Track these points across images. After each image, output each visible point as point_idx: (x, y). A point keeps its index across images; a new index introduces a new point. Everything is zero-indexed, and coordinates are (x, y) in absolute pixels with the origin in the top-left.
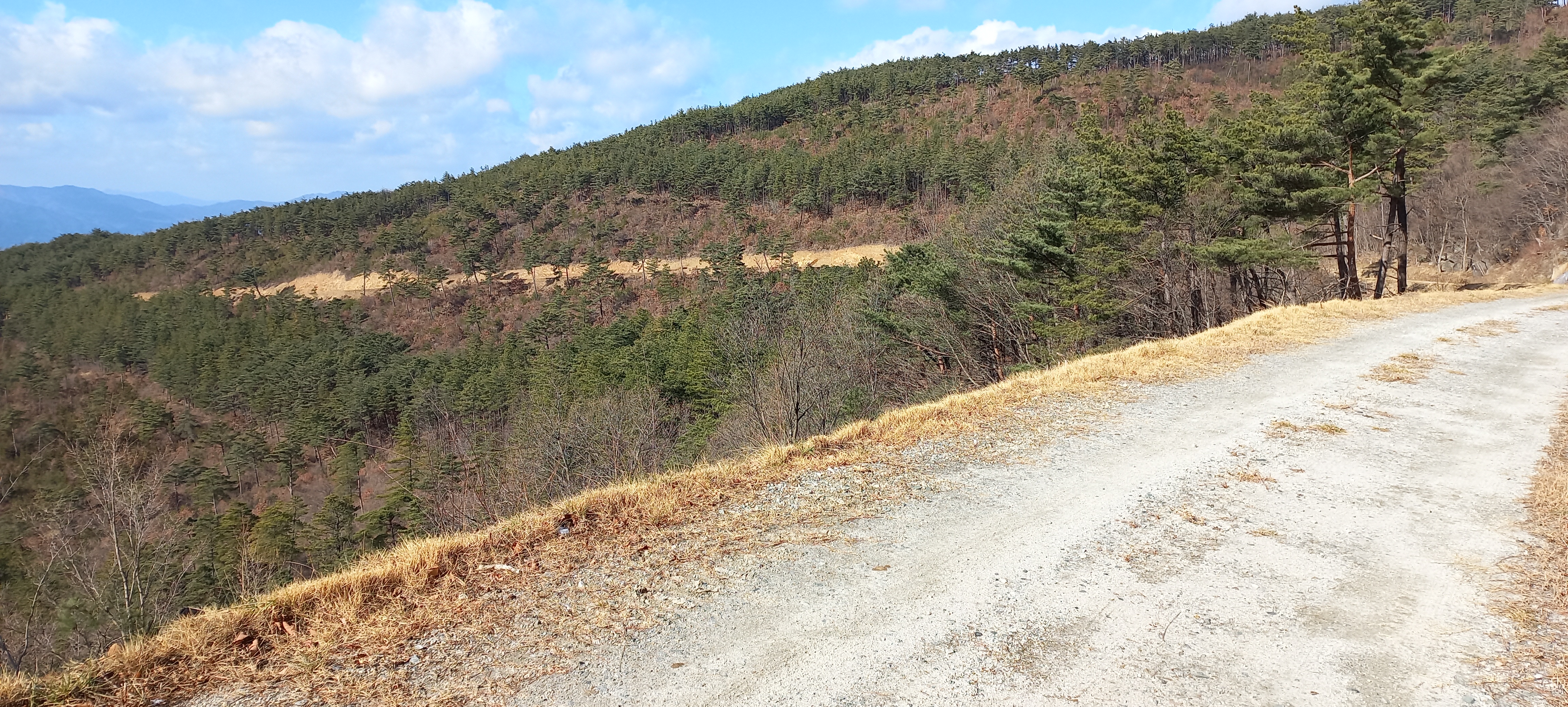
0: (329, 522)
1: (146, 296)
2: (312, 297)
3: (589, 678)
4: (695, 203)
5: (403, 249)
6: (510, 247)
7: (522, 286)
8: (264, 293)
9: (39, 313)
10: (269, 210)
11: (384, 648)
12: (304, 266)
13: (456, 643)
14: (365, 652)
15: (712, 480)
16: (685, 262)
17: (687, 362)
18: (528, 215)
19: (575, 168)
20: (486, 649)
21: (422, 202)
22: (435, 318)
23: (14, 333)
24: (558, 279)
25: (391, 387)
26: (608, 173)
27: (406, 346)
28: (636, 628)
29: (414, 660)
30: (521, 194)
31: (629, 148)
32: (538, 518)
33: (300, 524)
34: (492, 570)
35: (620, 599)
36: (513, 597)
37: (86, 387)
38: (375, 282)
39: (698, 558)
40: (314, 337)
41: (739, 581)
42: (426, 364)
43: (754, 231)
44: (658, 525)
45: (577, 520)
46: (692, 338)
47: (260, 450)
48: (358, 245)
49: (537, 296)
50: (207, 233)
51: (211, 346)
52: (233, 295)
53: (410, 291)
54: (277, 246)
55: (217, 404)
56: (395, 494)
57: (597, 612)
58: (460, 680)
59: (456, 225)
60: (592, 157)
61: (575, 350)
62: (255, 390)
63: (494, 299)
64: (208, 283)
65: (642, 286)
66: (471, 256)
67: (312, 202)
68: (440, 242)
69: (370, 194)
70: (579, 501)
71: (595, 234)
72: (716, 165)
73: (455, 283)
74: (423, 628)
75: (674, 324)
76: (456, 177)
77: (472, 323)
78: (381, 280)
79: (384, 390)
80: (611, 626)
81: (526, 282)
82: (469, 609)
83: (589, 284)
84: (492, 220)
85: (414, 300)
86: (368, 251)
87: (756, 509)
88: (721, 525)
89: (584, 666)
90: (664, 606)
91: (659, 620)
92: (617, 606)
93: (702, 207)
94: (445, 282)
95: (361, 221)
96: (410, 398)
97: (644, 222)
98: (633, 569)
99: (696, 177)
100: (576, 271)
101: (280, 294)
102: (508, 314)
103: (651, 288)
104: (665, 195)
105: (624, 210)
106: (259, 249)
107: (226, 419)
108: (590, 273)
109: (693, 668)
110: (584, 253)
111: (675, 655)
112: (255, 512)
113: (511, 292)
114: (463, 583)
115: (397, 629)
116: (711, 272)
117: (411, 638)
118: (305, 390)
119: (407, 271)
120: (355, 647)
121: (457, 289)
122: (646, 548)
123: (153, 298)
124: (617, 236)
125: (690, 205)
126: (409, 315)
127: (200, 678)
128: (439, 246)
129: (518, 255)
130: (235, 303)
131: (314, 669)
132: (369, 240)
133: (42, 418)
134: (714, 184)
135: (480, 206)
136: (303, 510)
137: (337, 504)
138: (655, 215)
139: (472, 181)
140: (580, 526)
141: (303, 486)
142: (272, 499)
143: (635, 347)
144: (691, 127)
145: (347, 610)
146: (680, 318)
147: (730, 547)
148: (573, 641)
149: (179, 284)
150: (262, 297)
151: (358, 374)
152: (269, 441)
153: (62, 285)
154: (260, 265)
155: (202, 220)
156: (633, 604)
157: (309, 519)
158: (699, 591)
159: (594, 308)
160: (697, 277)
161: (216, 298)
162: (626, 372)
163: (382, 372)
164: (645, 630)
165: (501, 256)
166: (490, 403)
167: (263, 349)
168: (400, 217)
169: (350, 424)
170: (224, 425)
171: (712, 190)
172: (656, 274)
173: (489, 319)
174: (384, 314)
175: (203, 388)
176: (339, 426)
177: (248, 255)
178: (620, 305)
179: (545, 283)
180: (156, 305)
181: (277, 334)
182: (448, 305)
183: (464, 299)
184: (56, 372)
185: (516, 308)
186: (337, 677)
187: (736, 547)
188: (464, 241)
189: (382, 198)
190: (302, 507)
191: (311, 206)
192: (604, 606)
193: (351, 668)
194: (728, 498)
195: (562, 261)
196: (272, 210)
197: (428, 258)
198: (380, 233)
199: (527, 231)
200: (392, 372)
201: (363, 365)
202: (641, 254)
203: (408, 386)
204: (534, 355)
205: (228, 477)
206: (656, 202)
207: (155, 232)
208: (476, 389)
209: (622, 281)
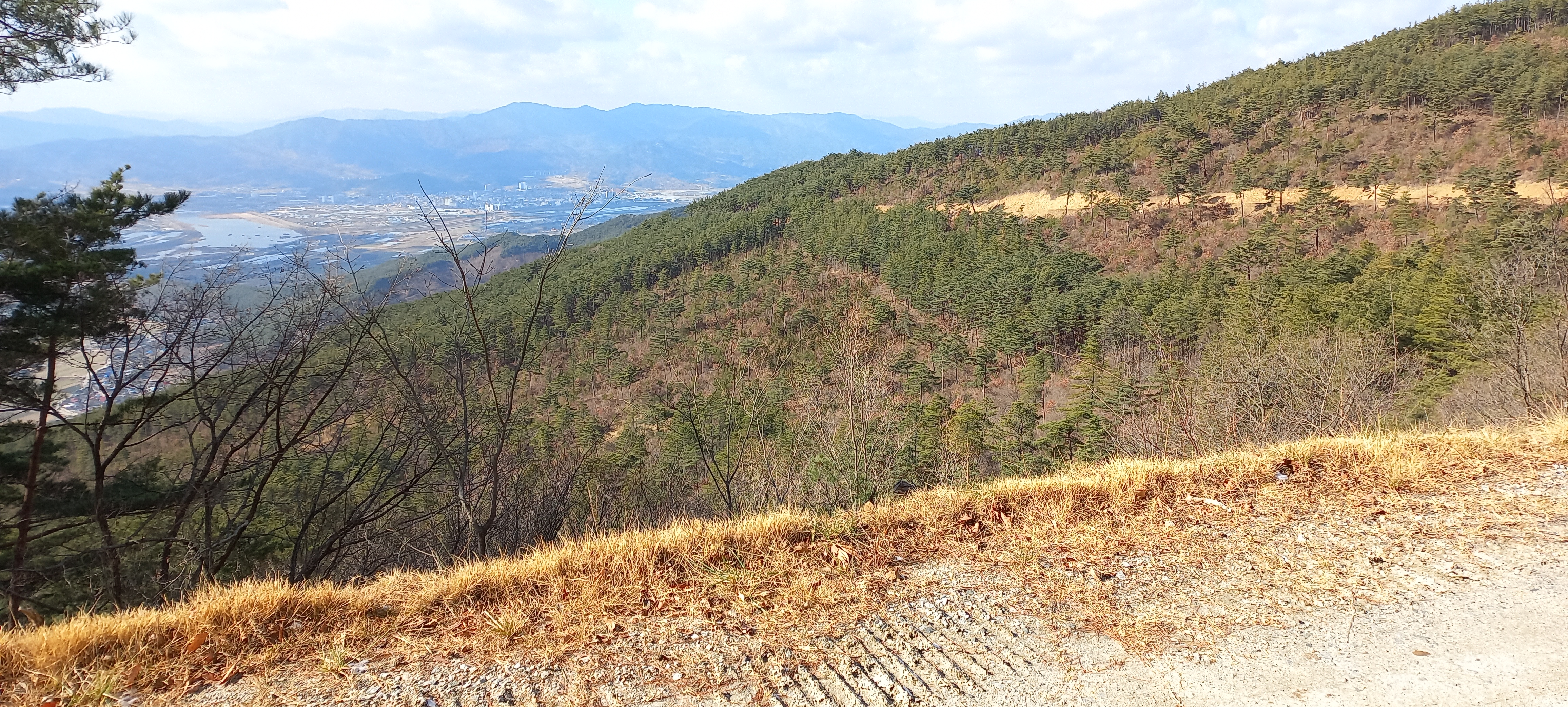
0: (1014, 426)
1: (884, 208)
2: (1018, 214)
3: (1309, 641)
4: (1457, 119)
5: (1106, 169)
6: (1219, 168)
7: (1228, 210)
8: (978, 209)
9: (808, 219)
10: (991, 132)
11: (1092, 557)
12: (1015, 183)
13: (1162, 569)
14: (1073, 556)
15: (1473, 449)
16: (1431, 189)
17: (1421, 307)
18: (1244, 135)
19: (1304, 81)
20: (1194, 582)
21: (1132, 122)
22: (1132, 240)
23: (791, 235)
24: (1269, 204)
25: (1081, 306)
26: (1345, 86)
27: (1100, 266)
28: (1368, 600)
29: (1120, 575)
30: (1239, 111)
31: (1375, 57)
32: (1253, 458)
33: (989, 424)
34: (1201, 503)
35: (1348, 563)
36: (1224, 536)
37: (834, 283)
38: (1077, 202)
39: (1452, 536)
40: (1016, 252)
41: (1510, 575)
42: (1118, 286)
43: (1538, 153)
44: (1398, 490)
45: (1297, 467)
46: (1431, 280)
47: (961, 351)
48: (1065, 166)
49: (1243, 222)
50: (936, 153)
51: (929, 255)
52: (952, 210)
53: (1110, 212)
54: (992, 165)
55: (930, 307)
56: (1076, 409)
57: (1320, 572)
58: (1167, 607)
59: (1165, 145)
60: (1328, 68)
61: (1280, 283)
62: (962, 297)
63: (1195, 223)
64: (933, 199)
65: (1371, 216)
66: (1176, 177)
67: (1028, 124)
68: (1145, 163)
69: (1083, 115)
70: (1302, 447)
71: (1320, 155)
72: (1493, 72)
73: (1156, 206)
74: (1128, 546)
75: (1408, 261)
76: (1170, 96)
77: (1169, 247)
78: (1084, 200)
79: (1075, 308)
80: (1336, 591)
81: (1233, 207)
82: (1177, 538)
83: (1306, 211)
84: (1203, 140)
85: (1113, 221)
86: (1074, 171)
87: (1537, 492)
88: (1485, 503)
89: (1303, 626)
90: (1404, 583)
91: (1397, 597)
92: (1344, 570)
93: (1466, 123)
94: (1145, 204)
95: (1071, 143)
96: (1098, 319)
97: (1383, 142)
98: (1364, 533)
99: (1463, 87)
100: (1292, 196)
101: (991, 211)
102: (1209, 240)
103: (1383, 218)
104: (1415, 110)
105: (1360, 127)
106: (978, 169)
107: (936, 321)
108: (1309, 199)
109: (1443, 662)
110: (1304, 177)
111: (1418, 640)
112: (953, 407)
113: (1214, 217)
114: (1170, 511)
115: (1104, 542)
116: (1467, 202)
117: (1118, 554)
118: (1004, 301)
119: (1109, 192)
120: (1064, 550)
121: (1157, 212)
122: (1383, 513)
123: (889, 210)
124: (1347, 158)
125: (1448, 122)
126: (1106, 236)
127: (932, 546)
128: (1144, 167)
129: (1227, 176)
130: (953, 218)
131: (1027, 562)
132: (1076, 161)
133: (804, 306)
134: (1487, 95)
135: (1192, 125)
136: (992, 411)
137: (1022, 410)
138: (1399, 134)
139: (1187, 99)
140: (1301, 475)
141: (994, 389)
142: (967, 397)
143: (1354, 285)
144: (1463, 27)
145: (1059, 514)
146: (1418, 255)
147: (1497, 532)
148: (1291, 596)
149: (910, 198)
150: (976, 213)
151: (1052, 291)
152: (970, 345)
153: (825, 197)
154: (977, 183)
155: (933, 142)
156: (1365, 573)
157: (997, 420)
158: (1452, 575)
159: (1308, 238)
160: (1446, 208)
161: (938, 213)
162: (1340, 312)
163: (1076, 290)
164: (1379, 604)
165: (1208, 178)
166: (1178, 330)
167: (972, 260)
168: (1108, 138)
169: (1040, 338)
170: (934, 326)
171: (1482, 103)
172: (1390, 202)
173: (1188, 243)
174: (1083, 234)
175: (920, 292)
176: (1031, 338)
177: (968, 174)
178: (1340, 237)
179: (1254, 209)
180: (891, 217)
181: (985, 248)
182: (1146, 227)
183: (1164, 222)
184: (815, 269)
185: (1218, 234)
186: (1049, 574)
187: (1507, 534)
188: (1170, 162)
189: (1093, 119)
190: (992, 408)
191: (1027, 128)
192: (1329, 567)
193: (1060, 570)
194: (1495, 474)
195: (1277, 184)
196: (992, 132)
197: (1131, 179)
198: (1086, 154)
199: (1240, 152)
200: (1084, 291)
201: (1058, 282)
202: (1375, 179)
203: (1097, 306)
204: (1231, 284)
205: (933, 373)
206: (1403, 118)
207: (896, 152)
208: (1165, 315)
209: (1347, 209)
